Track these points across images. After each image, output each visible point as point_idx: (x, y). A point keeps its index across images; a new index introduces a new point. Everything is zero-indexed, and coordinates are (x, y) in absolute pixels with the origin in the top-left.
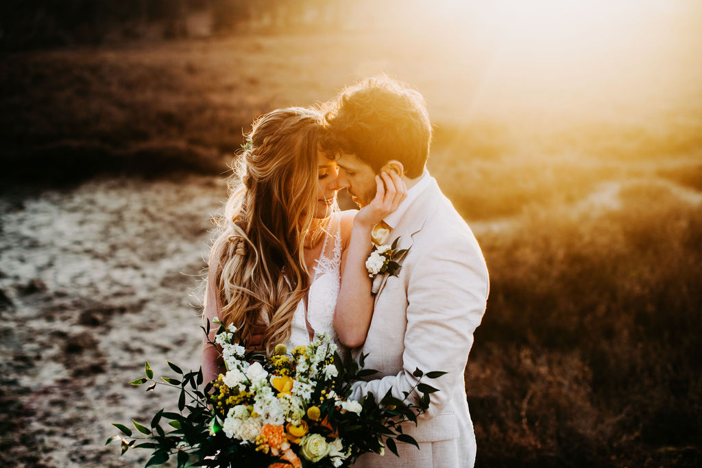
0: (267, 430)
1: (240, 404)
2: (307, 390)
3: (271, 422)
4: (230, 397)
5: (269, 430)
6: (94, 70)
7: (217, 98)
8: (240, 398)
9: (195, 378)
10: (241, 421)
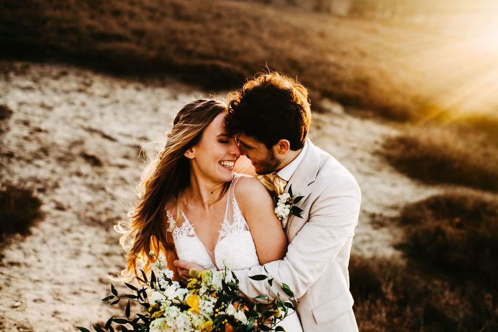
1: (160, 317)
2: (208, 306)
4: (154, 313)
6: (257, 19)
7: (332, 58)
8: (160, 313)
9: (142, 294)
10: (160, 330)
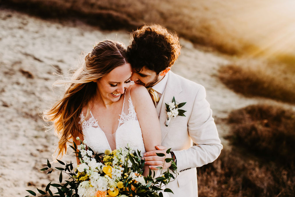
0: (98, 193)
1: (86, 180)
2: (118, 173)
3: (101, 189)
4: (81, 177)
5: (100, 194)
8: (86, 177)
9: (69, 167)
10: (86, 189)
